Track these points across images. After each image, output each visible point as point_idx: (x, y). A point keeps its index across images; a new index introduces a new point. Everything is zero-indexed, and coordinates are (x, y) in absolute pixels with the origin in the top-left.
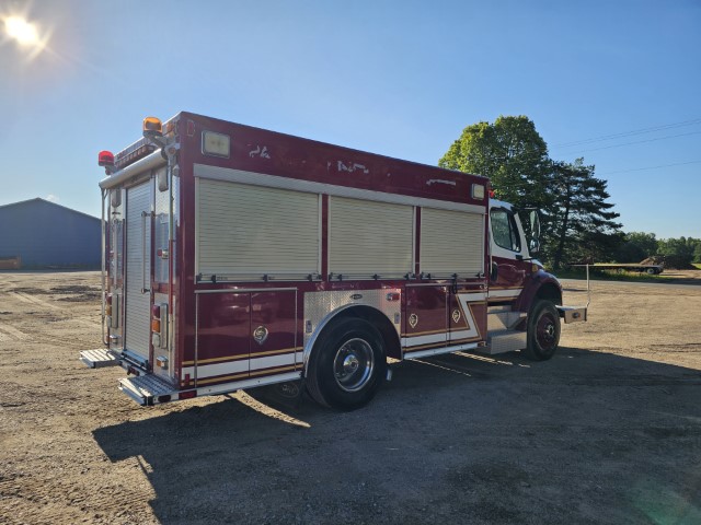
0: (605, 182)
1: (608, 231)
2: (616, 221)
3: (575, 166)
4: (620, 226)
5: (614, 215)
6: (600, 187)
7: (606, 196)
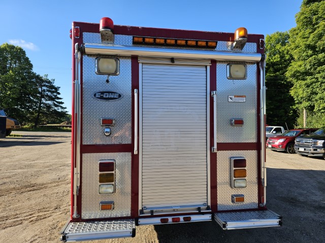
0: (59, 88)
1: (60, 110)
2: (63, 105)
3: (44, 78)
4: (65, 108)
5: (62, 103)
6: (56, 89)
7: (59, 94)
